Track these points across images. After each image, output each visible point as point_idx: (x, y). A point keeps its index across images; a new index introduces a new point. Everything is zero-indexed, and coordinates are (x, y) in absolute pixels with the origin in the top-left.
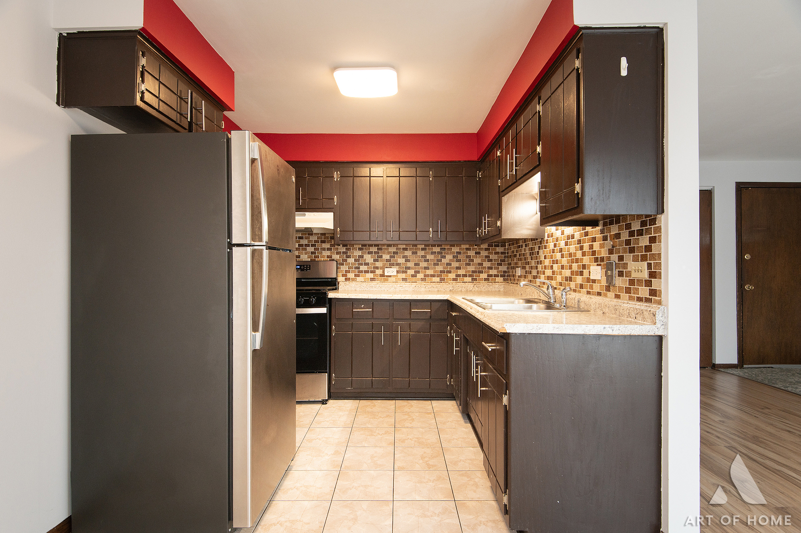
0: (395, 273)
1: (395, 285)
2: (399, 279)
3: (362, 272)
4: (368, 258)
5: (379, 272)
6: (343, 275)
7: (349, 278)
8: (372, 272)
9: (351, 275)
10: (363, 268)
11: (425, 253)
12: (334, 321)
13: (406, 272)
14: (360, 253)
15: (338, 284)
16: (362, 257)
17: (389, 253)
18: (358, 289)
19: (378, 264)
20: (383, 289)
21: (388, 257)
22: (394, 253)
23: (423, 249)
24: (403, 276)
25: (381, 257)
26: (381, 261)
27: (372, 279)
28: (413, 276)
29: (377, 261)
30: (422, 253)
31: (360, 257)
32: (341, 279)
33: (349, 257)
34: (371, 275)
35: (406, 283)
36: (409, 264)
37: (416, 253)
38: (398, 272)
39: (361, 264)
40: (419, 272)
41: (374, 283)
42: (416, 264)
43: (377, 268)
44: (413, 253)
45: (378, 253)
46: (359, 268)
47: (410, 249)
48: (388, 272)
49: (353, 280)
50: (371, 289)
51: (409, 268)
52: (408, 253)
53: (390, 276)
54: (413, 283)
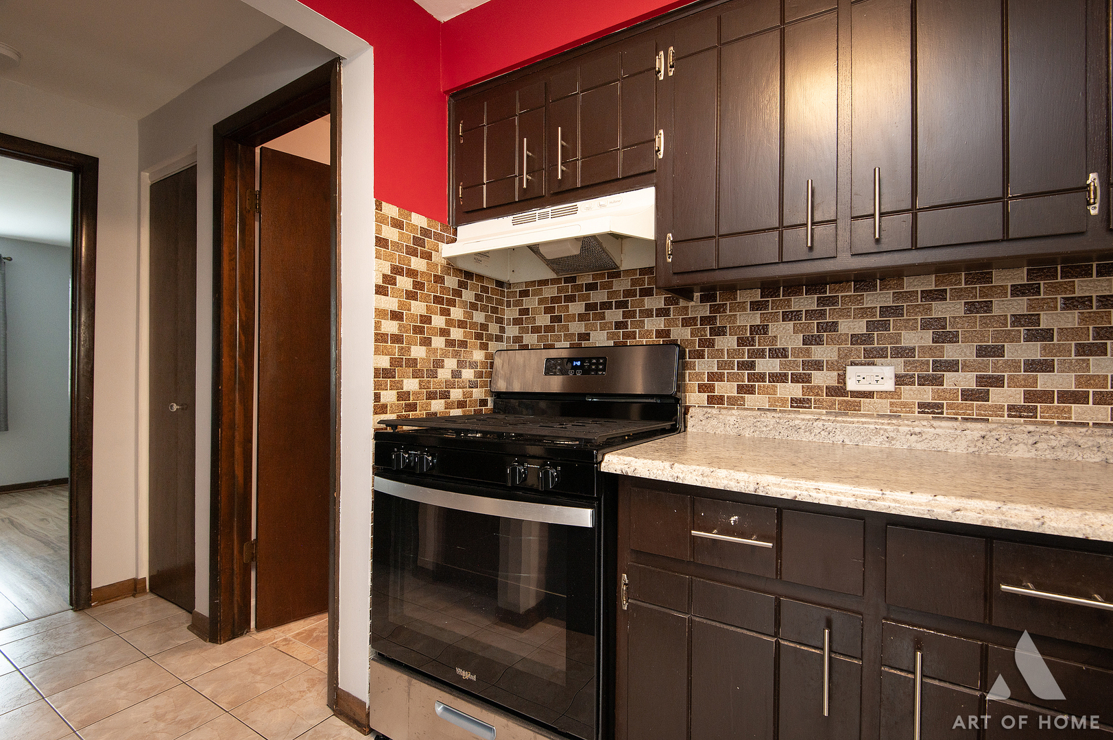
0: (889, 385)
1: (888, 427)
2: (905, 405)
3: (761, 377)
4: (786, 334)
5: (823, 379)
6: (702, 389)
7: (722, 397)
8: (796, 379)
9: (726, 388)
10: (767, 365)
11: (1030, 307)
12: (625, 558)
13: (938, 381)
14: (756, 319)
15: (686, 413)
16: (761, 330)
17: (863, 312)
18: (747, 433)
19: (819, 353)
20: (839, 438)
21: (860, 327)
22: (885, 310)
23: (1018, 291)
24: (927, 394)
25: (833, 327)
26: (832, 341)
27: (798, 403)
28: (968, 395)
29: (818, 341)
30: (1020, 305)
31: (755, 329)
32: (694, 398)
33: (720, 332)
34: (795, 390)
35: (936, 423)
36: (950, 352)
37: (988, 306)
38: (900, 380)
39: (761, 354)
40: (998, 382)
41: (803, 417)
42: (982, 352)
43: (818, 365)
44: (971, 307)
45: (822, 314)
46: (752, 366)
47: (958, 294)
48: (857, 378)
49: (733, 402)
50: (794, 437)
51: (952, 366)
52: (950, 310)
53: (869, 395)
54: (969, 425)
